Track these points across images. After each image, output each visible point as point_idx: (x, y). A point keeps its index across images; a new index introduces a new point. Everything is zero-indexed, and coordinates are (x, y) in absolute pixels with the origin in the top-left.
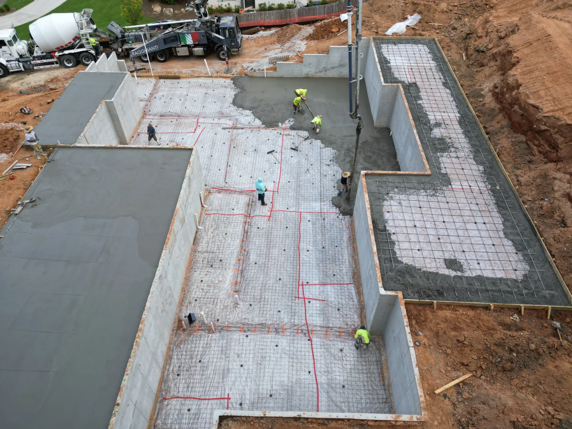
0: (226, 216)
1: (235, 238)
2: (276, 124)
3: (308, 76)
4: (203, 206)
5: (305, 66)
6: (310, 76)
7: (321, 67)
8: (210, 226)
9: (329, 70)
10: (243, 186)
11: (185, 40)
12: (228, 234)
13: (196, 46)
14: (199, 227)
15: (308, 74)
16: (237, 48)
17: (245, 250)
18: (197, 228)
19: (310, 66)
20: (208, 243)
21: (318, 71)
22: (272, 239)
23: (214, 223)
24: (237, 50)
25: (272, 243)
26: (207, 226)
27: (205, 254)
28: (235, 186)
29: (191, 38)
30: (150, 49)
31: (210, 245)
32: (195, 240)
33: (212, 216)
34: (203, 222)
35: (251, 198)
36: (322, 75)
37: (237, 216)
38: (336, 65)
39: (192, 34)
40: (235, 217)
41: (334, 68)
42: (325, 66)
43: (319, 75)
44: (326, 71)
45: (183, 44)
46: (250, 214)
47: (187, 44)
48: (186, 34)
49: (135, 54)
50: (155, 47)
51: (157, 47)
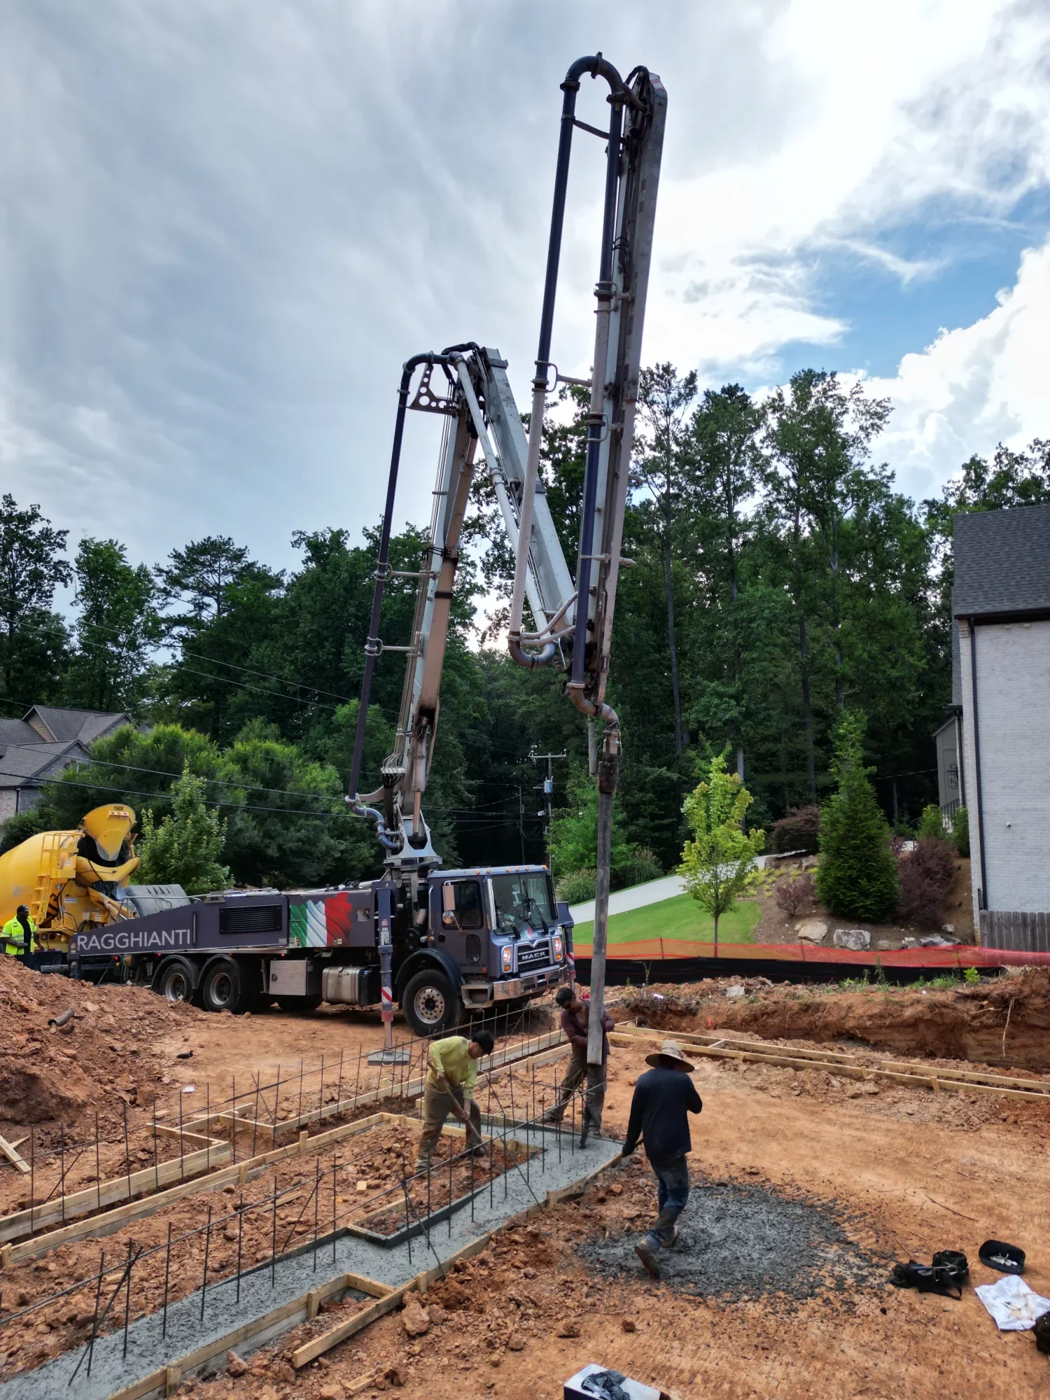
11: (303, 924)
13: (335, 956)
29: (323, 919)
45: (294, 943)
47: (309, 945)
48: (310, 903)
49: (91, 944)
50: (177, 935)
51: (185, 935)
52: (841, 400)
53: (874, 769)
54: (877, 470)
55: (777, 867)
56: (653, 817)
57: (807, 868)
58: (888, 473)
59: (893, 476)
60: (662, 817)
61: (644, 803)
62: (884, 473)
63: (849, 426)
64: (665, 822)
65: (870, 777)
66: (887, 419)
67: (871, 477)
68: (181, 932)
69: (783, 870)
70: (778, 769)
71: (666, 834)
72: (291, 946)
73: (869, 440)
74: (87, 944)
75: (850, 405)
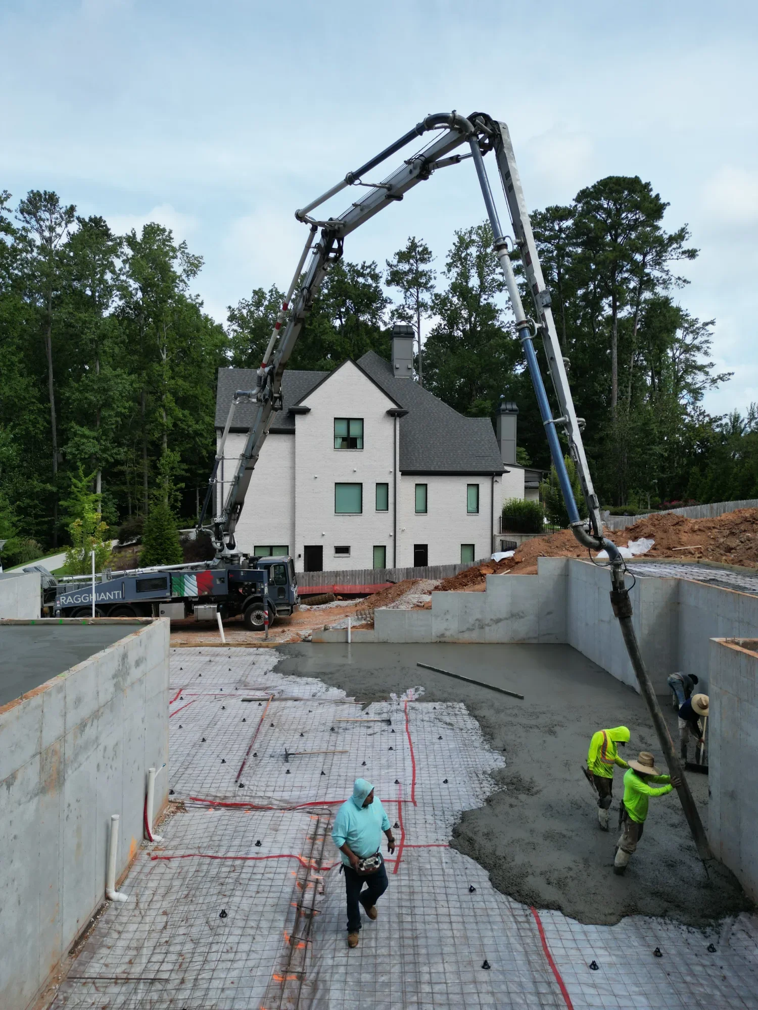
0: (229, 862)
1: (258, 928)
2: (385, 695)
3: (442, 639)
4: (147, 837)
5: (437, 616)
6: (446, 639)
7: (471, 620)
8: (162, 891)
9: (488, 625)
10: (296, 793)
11: (181, 586)
12: (231, 914)
13: (202, 600)
14: (114, 895)
15: (443, 635)
16: (288, 604)
17: (301, 977)
18: (107, 898)
19: (448, 617)
20: (138, 949)
21: (464, 628)
22: (419, 926)
23: (177, 883)
24: (289, 608)
25: (421, 942)
26: (149, 892)
27: (114, 989)
28: (269, 794)
29: (195, 583)
30: (103, 596)
31: (146, 952)
32: (83, 936)
33: (174, 864)
34: (137, 882)
35: (323, 820)
36: (474, 636)
37: (273, 863)
38: (503, 615)
39: (197, 575)
40: (263, 863)
41: (498, 621)
42: (479, 616)
43: (467, 637)
44: (482, 627)
45: (176, 595)
46: (319, 862)
47: (186, 595)
48: (186, 576)
49: (68, 601)
50: (114, 594)
51: (118, 594)
52: (174, 250)
53: (183, 485)
54: (193, 298)
55: (120, 552)
56: (37, 516)
57: (137, 552)
58: (199, 301)
59: (202, 304)
60: (43, 516)
61: (31, 507)
62: (197, 301)
63: (177, 266)
64: (46, 519)
65: (180, 490)
66: (200, 268)
67: (189, 301)
68: (116, 592)
69: (123, 553)
70: (124, 483)
71: (45, 527)
72: (173, 596)
73: (189, 279)
74: (66, 601)
75: (179, 254)
